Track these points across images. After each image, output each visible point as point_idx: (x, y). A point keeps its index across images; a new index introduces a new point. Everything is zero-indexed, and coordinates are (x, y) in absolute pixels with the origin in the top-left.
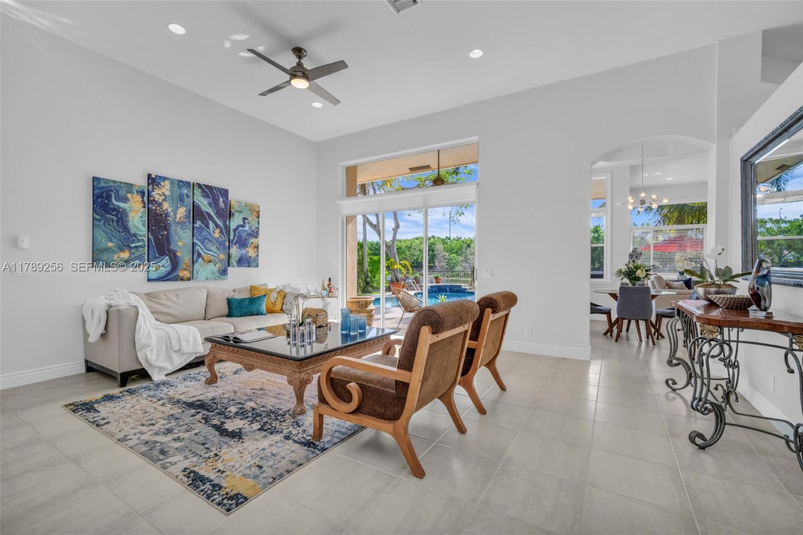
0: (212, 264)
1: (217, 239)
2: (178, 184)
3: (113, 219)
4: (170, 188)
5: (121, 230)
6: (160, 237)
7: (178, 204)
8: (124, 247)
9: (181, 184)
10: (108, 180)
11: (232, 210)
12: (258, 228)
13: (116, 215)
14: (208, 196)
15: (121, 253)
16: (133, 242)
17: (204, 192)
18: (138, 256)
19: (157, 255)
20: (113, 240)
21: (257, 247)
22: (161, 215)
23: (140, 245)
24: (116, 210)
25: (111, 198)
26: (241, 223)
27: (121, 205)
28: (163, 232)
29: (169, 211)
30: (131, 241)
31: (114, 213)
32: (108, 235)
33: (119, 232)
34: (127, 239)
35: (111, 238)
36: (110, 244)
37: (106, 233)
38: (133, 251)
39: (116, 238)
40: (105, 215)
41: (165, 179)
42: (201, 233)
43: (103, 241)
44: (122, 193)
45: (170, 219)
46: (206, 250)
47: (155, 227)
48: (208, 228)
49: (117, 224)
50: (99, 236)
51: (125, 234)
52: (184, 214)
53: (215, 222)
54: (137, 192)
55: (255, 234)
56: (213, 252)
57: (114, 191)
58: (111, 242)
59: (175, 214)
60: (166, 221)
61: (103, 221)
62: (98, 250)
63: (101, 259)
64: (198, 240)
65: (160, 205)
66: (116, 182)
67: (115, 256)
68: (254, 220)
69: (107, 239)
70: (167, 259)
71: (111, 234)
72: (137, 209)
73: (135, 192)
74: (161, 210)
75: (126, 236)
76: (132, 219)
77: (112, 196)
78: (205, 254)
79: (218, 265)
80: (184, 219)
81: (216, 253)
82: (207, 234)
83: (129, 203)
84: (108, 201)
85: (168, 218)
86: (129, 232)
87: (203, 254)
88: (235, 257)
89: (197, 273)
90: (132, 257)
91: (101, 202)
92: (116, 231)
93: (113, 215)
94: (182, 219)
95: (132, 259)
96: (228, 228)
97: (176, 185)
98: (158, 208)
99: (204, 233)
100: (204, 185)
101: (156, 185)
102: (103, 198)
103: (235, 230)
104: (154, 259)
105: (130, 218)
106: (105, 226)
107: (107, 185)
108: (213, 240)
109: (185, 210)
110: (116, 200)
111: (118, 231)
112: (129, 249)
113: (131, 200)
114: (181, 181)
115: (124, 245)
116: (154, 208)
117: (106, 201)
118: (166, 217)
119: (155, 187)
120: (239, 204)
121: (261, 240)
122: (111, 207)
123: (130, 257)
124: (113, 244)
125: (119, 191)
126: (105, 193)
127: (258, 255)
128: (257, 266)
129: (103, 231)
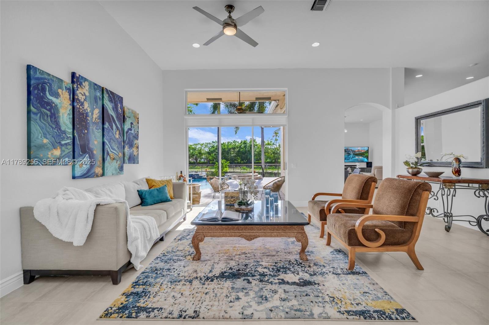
0: (115, 161)
1: (117, 139)
2: (94, 87)
3: (47, 114)
4: (89, 89)
5: (54, 126)
6: (83, 135)
7: (94, 106)
8: (56, 143)
9: (96, 86)
10: (43, 71)
11: (125, 116)
12: (138, 132)
13: (49, 110)
14: (112, 102)
15: (54, 150)
16: (63, 139)
17: (110, 97)
18: (67, 153)
19: (81, 153)
20: (48, 136)
21: (138, 147)
22: (83, 114)
23: (68, 143)
24: (49, 103)
25: (45, 91)
26: (130, 127)
27: (54, 99)
28: (85, 131)
29: (89, 111)
30: (62, 138)
31: (48, 107)
32: (43, 130)
33: (53, 128)
34: (59, 135)
35: (46, 134)
36: (45, 141)
37: (42, 128)
38: (63, 148)
39: (50, 134)
40: (41, 108)
41: (86, 80)
42: (108, 133)
43: (39, 137)
44: (55, 87)
45: (89, 119)
46: (112, 149)
47: (79, 126)
48: (112, 129)
49: (51, 120)
50: (36, 131)
51: (57, 130)
52: (98, 115)
53: (116, 125)
54: (66, 89)
55: (136, 137)
56: (115, 150)
57: (48, 84)
58: (47, 138)
59: (92, 114)
60: (87, 121)
61: (39, 115)
62: (35, 146)
63: (38, 156)
64: (107, 139)
65: (82, 104)
66: (49, 75)
67: (49, 153)
68: (136, 125)
69: (43, 135)
70: (87, 157)
71: (46, 130)
72: (66, 106)
73: (64, 88)
74: (83, 109)
75: (58, 133)
76: (62, 115)
77: (46, 89)
78: (111, 153)
79: (118, 163)
80: (98, 119)
81: (117, 152)
82: (112, 134)
83: (60, 99)
84: (43, 94)
85: (88, 118)
86: (60, 129)
87: (110, 153)
88: (127, 155)
89: (107, 170)
90: (62, 155)
91: (37, 94)
92: (50, 127)
93: (47, 109)
94: (97, 119)
95: (63, 156)
96: (123, 130)
97: (93, 88)
98: (81, 107)
99: (111, 134)
100: (109, 91)
101: (79, 84)
102: (39, 90)
103: (127, 132)
104: (79, 156)
105: (61, 114)
106: (40, 120)
107: (42, 76)
108: (115, 140)
109: (98, 112)
110: (50, 94)
111: (51, 127)
112: (60, 146)
113: (61, 96)
114: (96, 84)
115: (56, 142)
116: (78, 106)
117: (42, 94)
118: (86, 116)
119: (79, 86)
120: (129, 111)
121: (140, 142)
122: (45, 100)
123: (61, 154)
124: (48, 141)
125: (52, 85)
126: (40, 85)
127: (138, 154)
128: (138, 163)
129: (39, 126)
